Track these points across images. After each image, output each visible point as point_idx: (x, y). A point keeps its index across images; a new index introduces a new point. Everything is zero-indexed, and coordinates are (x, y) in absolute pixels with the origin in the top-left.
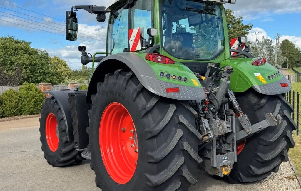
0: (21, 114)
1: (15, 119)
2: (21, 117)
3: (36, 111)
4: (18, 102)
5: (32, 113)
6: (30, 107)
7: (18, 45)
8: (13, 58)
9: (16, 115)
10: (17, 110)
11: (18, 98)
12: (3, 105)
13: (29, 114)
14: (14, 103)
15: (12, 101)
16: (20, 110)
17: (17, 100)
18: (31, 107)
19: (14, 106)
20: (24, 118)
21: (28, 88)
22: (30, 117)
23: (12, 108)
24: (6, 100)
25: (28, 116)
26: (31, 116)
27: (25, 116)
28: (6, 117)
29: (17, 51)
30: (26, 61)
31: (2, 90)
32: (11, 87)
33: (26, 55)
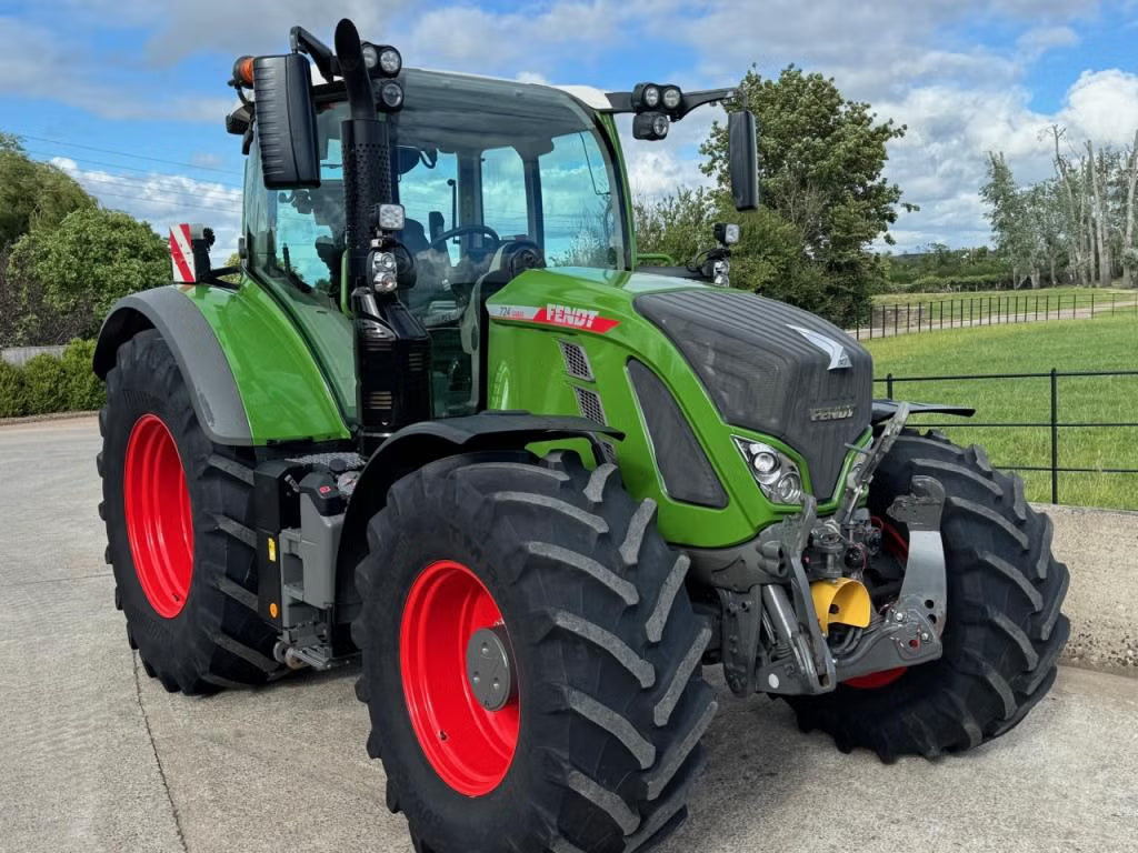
0: (66, 409)
1: (51, 419)
2: (65, 415)
3: (99, 401)
4: (57, 382)
5: (89, 408)
6: (82, 392)
7: (116, 234)
8: (100, 270)
9: (53, 411)
10: (55, 401)
11: (57, 373)
12: (26, 388)
13: (83, 408)
14: (47, 385)
15: (42, 379)
16: (65, 401)
17: (55, 379)
18: (87, 394)
19: (46, 390)
20: (72, 417)
21: (81, 351)
22: (86, 416)
23: (43, 395)
24: (32, 379)
25: (82, 413)
26: (88, 413)
27: (75, 414)
28: (33, 414)
29: (113, 249)
30: (133, 277)
31: (26, 356)
32: (45, 350)
33: (135, 260)
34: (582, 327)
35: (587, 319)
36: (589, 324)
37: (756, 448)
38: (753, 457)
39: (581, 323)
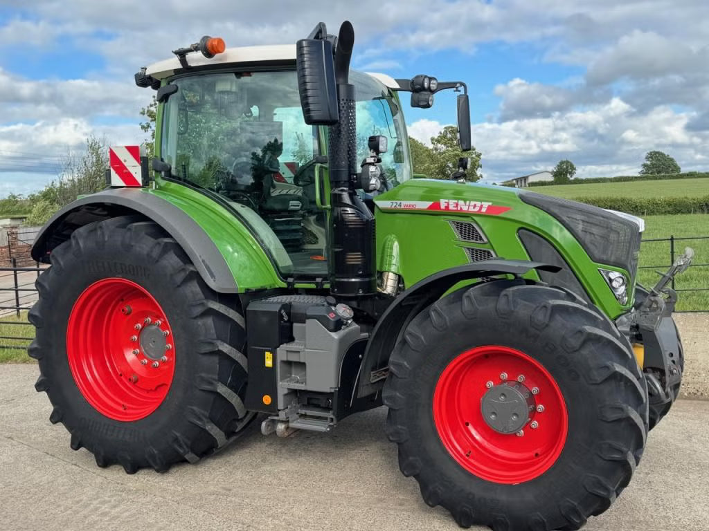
34: (478, 211)
35: (482, 206)
36: (484, 210)
37: (613, 275)
38: (611, 280)
39: (477, 209)
